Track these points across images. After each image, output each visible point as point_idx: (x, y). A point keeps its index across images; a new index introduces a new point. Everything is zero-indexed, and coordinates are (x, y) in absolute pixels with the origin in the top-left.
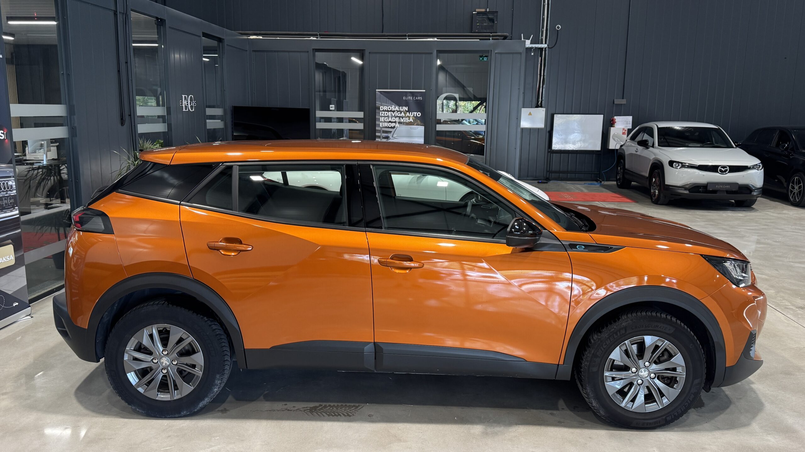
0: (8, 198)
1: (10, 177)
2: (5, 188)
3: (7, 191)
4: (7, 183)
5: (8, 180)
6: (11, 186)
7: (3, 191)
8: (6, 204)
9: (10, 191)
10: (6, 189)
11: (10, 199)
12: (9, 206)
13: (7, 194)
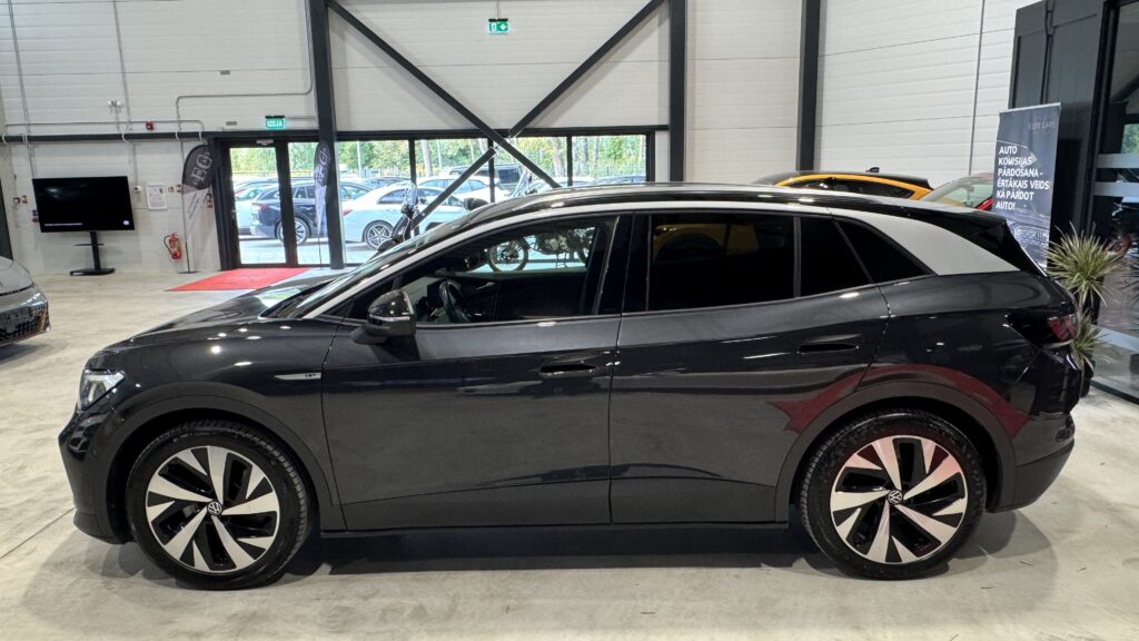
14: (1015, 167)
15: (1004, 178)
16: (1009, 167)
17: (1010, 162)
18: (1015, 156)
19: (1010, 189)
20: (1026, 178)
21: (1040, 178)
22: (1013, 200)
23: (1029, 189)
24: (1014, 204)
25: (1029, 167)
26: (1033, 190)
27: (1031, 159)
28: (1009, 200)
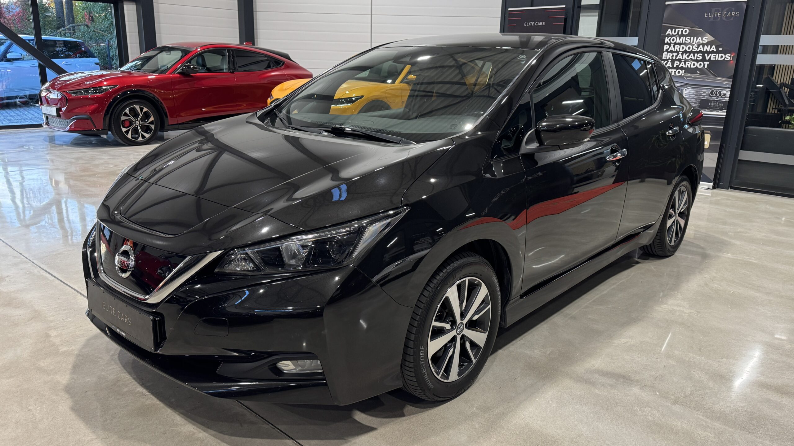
0: (717, 102)
1: (726, 88)
2: (716, 95)
3: (718, 97)
4: (720, 92)
5: (722, 90)
6: (725, 95)
7: (714, 96)
8: (714, 106)
9: (722, 97)
10: (718, 95)
11: (720, 103)
12: (716, 107)
13: (717, 99)
14: (685, 44)
15: (672, 52)
16: (675, 44)
17: (678, 41)
18: (686, 36)
19: (680, 60)
20: (700, 52)
21: (718, 52)
22: (682, 68)
23: (704, 60)
24: (682, 72)
25: (703, 45)
26: (709, 60)
27: (707, 38)
28: (677, 68)
